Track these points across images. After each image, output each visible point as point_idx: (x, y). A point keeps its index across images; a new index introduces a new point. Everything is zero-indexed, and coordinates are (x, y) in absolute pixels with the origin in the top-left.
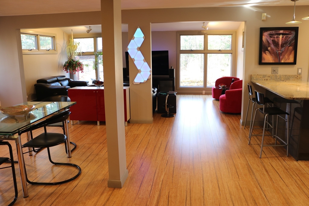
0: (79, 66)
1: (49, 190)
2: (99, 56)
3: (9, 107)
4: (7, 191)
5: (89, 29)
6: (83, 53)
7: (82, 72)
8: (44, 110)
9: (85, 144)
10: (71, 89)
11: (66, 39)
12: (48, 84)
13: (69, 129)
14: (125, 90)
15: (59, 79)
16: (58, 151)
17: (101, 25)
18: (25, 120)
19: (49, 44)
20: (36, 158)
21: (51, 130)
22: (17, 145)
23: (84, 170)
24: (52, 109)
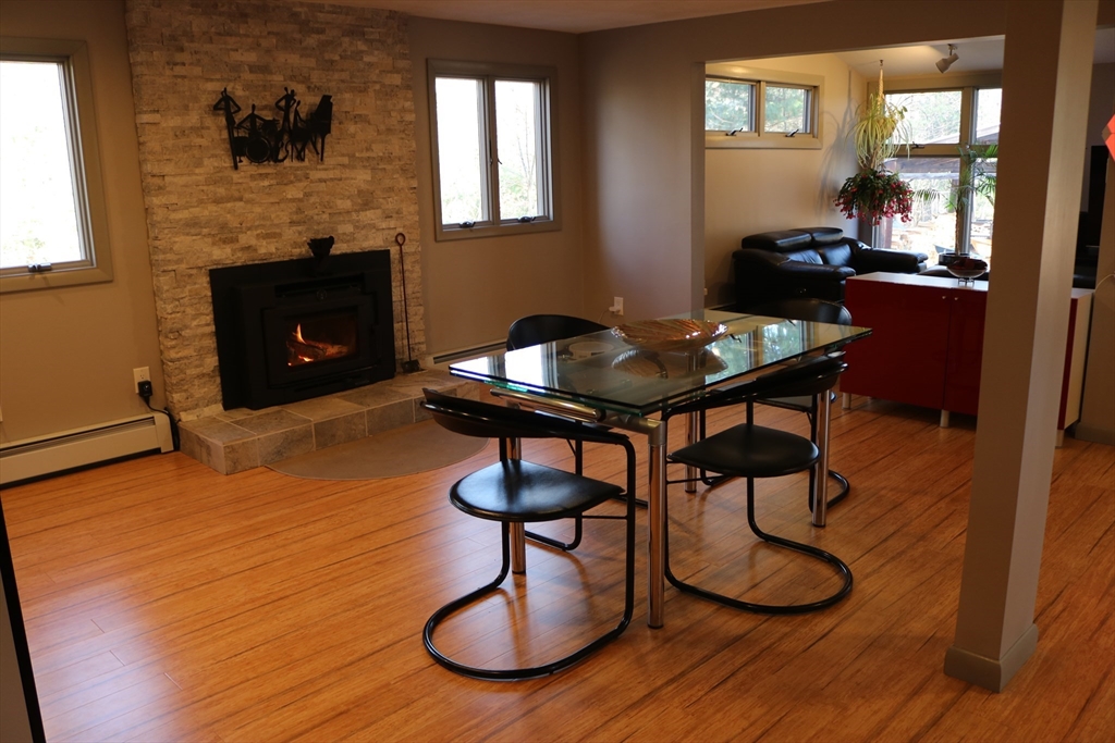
0: (897, 194)
1: (731, 622)
2: (979, 160)
3: (645, 323)
4: (604, 590)
5: (947, 57)
6: (917, 146)
7: (905, 219)
8: (756, 345)
9: (883, 488)
10: (856, 277)
11: (856, 95)
12: (779, 255)
13: (834, 424)
14: (1074, 302)
15: (820, 238)
16: (781, 494)
17: (1002, 37)
18: (690, 373)
19: (794, 114)
20: (706, 503)
21: (769, 417)
22: (652, 448)
23: (864, 584)
24: (780, 344)
